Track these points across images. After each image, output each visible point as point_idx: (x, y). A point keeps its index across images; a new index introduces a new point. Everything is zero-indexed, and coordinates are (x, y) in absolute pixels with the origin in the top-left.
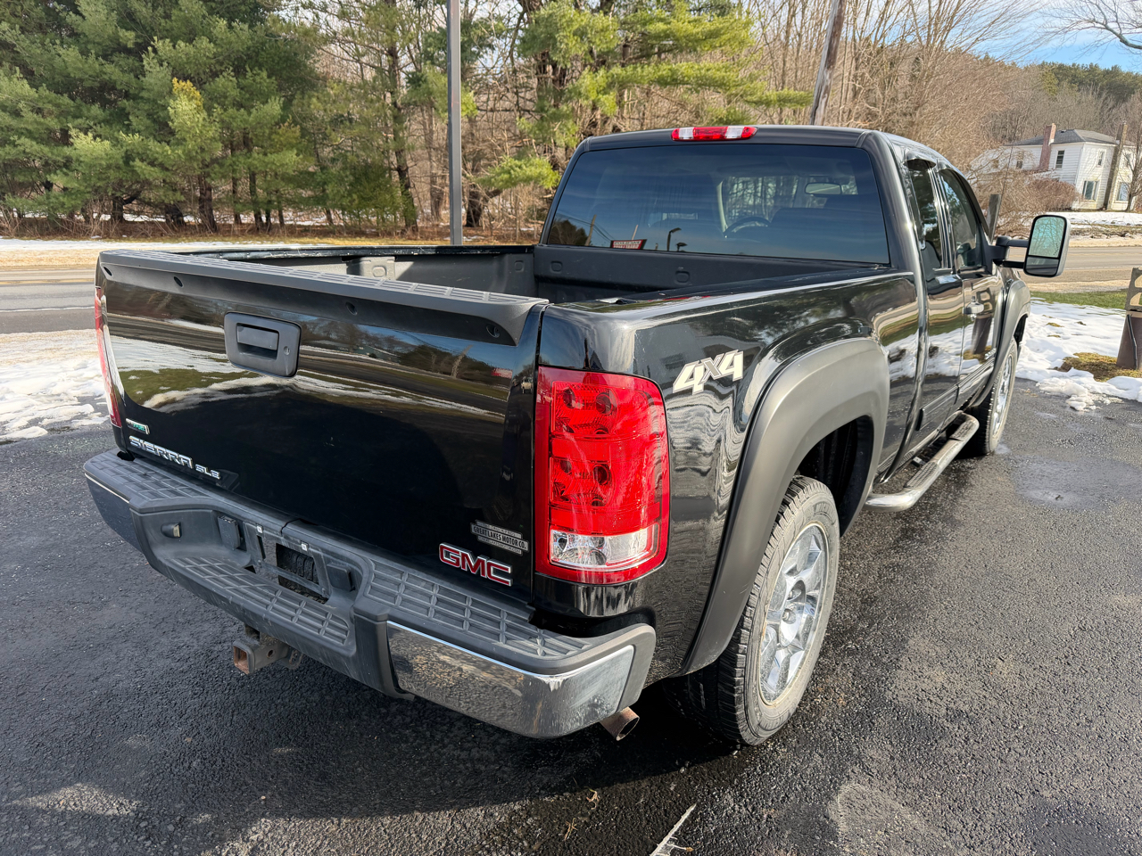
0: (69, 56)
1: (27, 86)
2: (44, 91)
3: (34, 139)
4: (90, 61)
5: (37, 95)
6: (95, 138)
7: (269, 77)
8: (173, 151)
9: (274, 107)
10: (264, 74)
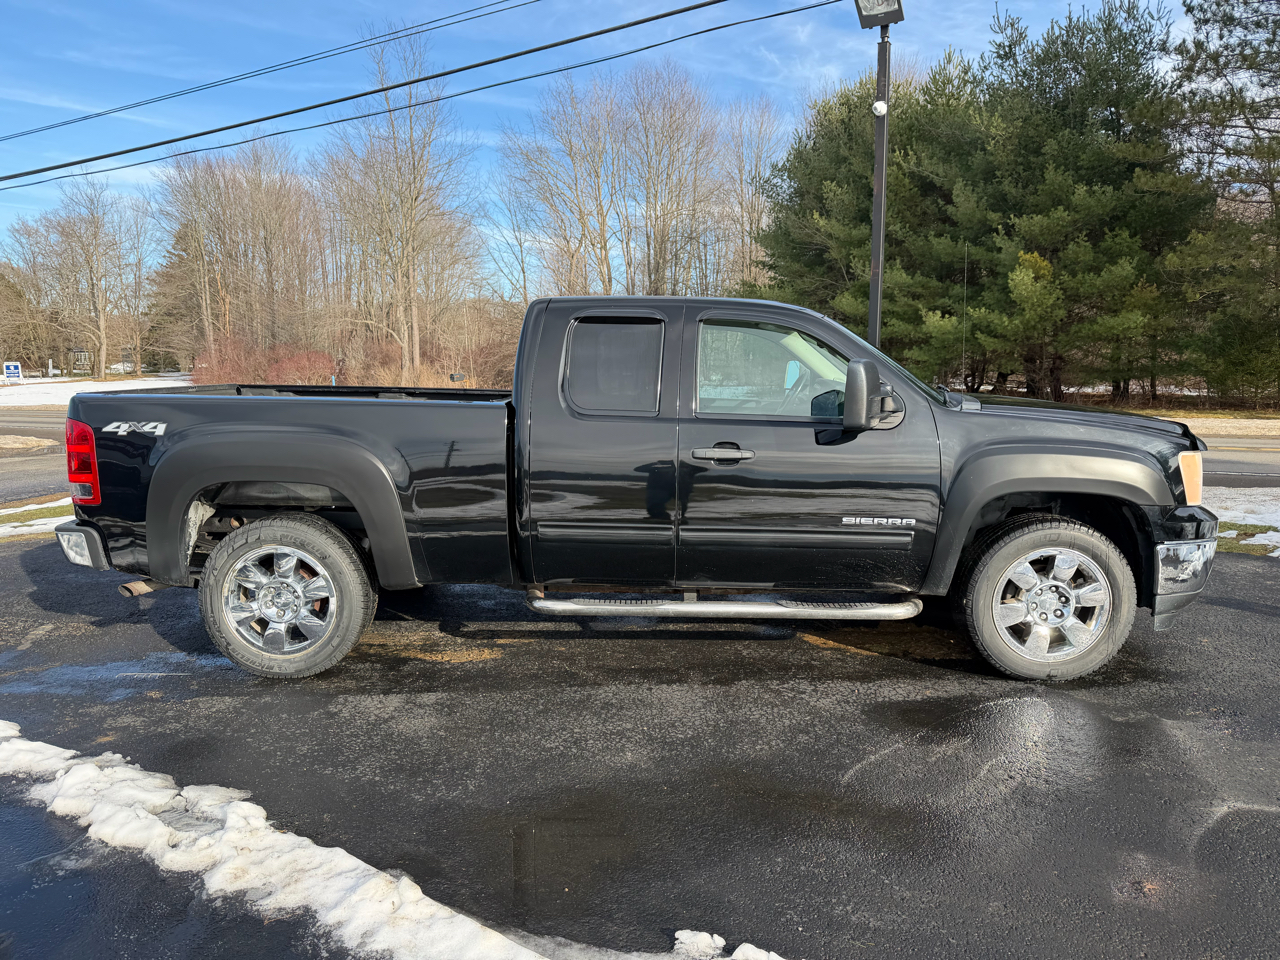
0: (941, 245)
1: (904, 275)
2: (919, 277)
3: (902, 319)
4: (959, 245)
5: (911, 281)
6: (943, 317)
7: (1131, 237)
8: (1011, 322)
9: (1125, 268)
10: (1126, 234)
